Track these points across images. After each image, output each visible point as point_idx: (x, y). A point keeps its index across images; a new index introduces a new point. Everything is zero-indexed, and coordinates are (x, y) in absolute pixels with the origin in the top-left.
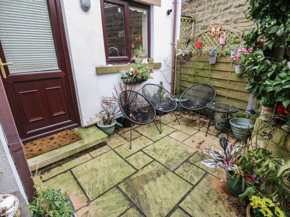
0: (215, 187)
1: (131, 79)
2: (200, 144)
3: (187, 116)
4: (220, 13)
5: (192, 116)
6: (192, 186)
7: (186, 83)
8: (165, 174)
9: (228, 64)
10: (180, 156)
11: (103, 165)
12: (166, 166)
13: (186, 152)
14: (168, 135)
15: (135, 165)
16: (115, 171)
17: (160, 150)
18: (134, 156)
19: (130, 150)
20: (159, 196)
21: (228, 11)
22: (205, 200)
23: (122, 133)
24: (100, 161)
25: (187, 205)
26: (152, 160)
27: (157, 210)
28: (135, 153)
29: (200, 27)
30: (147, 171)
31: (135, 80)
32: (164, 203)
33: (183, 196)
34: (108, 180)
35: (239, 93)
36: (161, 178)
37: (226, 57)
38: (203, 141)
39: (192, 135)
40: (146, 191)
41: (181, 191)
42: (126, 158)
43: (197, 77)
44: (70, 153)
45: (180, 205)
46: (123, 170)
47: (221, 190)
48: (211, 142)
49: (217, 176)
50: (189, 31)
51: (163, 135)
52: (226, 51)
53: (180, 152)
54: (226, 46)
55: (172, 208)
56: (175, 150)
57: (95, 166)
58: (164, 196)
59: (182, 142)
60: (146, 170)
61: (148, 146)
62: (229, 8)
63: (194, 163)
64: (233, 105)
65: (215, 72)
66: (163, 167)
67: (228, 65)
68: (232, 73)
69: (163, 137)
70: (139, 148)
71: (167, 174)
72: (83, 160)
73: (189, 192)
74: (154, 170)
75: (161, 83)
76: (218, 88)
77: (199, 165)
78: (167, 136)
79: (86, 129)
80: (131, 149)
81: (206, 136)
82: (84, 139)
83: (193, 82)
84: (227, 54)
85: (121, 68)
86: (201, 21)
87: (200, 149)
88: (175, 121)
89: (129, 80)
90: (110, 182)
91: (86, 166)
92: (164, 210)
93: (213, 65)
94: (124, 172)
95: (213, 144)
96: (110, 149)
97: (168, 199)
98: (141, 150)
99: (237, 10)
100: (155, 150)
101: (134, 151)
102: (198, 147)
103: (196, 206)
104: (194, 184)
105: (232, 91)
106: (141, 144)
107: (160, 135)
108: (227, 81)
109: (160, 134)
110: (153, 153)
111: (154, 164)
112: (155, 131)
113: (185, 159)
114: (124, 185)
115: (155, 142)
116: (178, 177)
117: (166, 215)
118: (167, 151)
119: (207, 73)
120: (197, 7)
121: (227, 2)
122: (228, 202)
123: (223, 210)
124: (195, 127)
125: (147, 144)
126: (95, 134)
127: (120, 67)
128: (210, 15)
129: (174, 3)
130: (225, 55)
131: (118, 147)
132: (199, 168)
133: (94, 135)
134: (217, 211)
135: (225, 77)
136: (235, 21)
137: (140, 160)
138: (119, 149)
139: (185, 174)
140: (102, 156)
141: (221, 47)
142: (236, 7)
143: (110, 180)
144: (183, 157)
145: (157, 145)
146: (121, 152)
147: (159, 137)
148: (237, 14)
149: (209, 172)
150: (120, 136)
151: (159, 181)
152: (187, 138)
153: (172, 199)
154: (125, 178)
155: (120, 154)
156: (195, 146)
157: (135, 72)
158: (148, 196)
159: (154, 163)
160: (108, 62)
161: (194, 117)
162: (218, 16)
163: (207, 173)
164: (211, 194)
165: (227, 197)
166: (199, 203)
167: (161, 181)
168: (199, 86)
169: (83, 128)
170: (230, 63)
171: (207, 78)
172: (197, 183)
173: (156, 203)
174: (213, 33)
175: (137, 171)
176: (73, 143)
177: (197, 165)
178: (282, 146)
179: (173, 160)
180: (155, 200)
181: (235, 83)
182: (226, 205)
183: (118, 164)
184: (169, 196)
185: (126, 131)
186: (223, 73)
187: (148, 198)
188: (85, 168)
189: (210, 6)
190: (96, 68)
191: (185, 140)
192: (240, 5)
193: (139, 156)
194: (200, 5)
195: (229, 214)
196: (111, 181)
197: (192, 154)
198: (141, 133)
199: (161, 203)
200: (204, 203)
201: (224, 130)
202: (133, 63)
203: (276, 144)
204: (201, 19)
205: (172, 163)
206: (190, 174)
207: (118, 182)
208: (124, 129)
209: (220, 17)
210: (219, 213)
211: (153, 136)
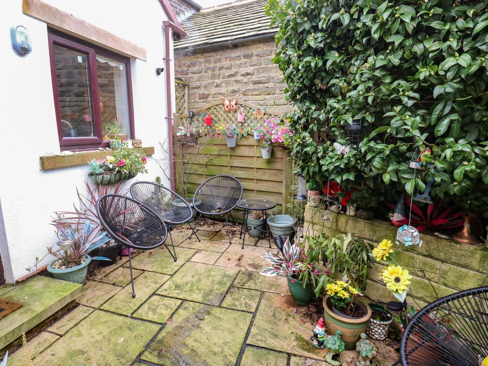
0: (278, 305)
1: (111, 176)
2: (239, 260)
3: (205, 228)
4: (224, 80)
5: (212, 226)
6: (252, 315)
7: (195, 177)
8: (210, 313)
9: (251, 147)
10: (220, 283)
11: (92, 340)
12: (206, 302)
13: (225, 276)
14: (189, 259)
15: (155, 318)
16: (122, 340)
17: (186, 285)
18: (146, 306)
19: (134, 300)
20: (215, 344)
21: (233, 79)
22: (274, 323)
23: (104, 278)
24: (80, 335)
25: (256, 338)
26: (180, 301)
27: (221, 362)
28: (145, 302)
29: (198, 95)
30: (180, 319)
31: (118, 177)
32: (226, 349)
33: (246, 331)
34: (115, 358)
35: (270, 184)
36: (206, 321)
37: (248, 139)
38: (242, 256)
39: (224, 252)
40: (193, 347)
41: (241, 325)
42: (133, 313)
43: (211, 167)
44: (8, 340)
45: (248, 342)
46: (136, 333)
47: (286, 305)
48: (252, 254)
49: (275, 292)
50: (181, 99)
51: (180, 262)
52: (247, 130)
53: (218, 278)
54: (246, 124)
55: (239, 351)
56: (210, 278)
57: (75, 346)
58: (221, 342)
59: (214, 263)
60: (178, 319)
61: (163, 284)
62: (234, 75)
63: (243, 286)
64: (268, 200)
65: (236, 158)
66: (202, 306)
67: (252, 149)
68: (258, 159)
69: (182, 264)
70: (149, 291)
71: (212, 312)
72: (39, 347)
73: (252, 322)
74: (191, 315)
75: (158, 179)
76: (244, 180)
77: (249, 286)
78: (188, 261)
79: (20, 286)
80: (134, 297)
81: (243, 248)
82: (29, 305)
83: (207, 175)
84: (248, 134)
85: (89, 157)
86: (198, 88)
87: (242, 266)
88: (190, 238)
89: (107, 177)
90: (121, 360)
91: (52, 355)
92: (229, 357)
93: (233, 149)
94: (139, 335)
95: (256, 256)
96: (92, 309)
97: (229, 342)
98: (154, 294)
99: (245, 79)
100: (177, 287)
101: (141, 298)
102: (239, 265)
103: (267, 334)
104: (253, 311)
105: (262, 182)
106: (150, 286)
107: (175, 263)
108: (253, 170)
109: (175, 261)
110: (177, 291)
111: (186, 306)
112: (165, 259)
113: (228, 284)
114: (151, 353)
115: (172, 276)
116: (230, 310)
117: (235, 362)
118: (197, 282)
119: (225, 161)
120: (189, 67)
121: (232, 68)
122: (298, 316)
123: (297, 325)
124: (222, 241)
125: (159, 281)
126: (50, 290)
127: (87, 156)
128: (210, 81)
129: (165, 60)
130: (246, 136)
131: (107, 301)
132: (251, 289)
133: (50, 292)
134: (291, 329)
135: (250, 164)
136: (244, 92)
137: (161, 308)
138: (110, 304)
139: (237, 303)
140: (79, 325)
141: (240, 124)
142: (243, 75)
143: (120, 356)
144: (225, 283)
145: (177, 278)
146: (117, 308)
147: (176, 266)
148: (246, 83)
149: (265, 290)
150: (100, 283)
151: (206, 326)
152: (219, 257)
153: (233, 340)
154: (146, 343)
155: (117, 311)
156: (235, 265)
157: (119, 163)
158: (198, 351)
159: (186, 304)
160: (64, 146)
161: (216, 227)
162: (222, 83)
163: (263, 293)
164: (277, 315)
165: (295, 310)
166: (269, 330)
167: (208, 324)
168: (216, 180)
169: (12, 285)
170: (253, 146)
171: (226, 168)
172: (257, 309)
173: (215, 354)
174: (227, 107)
175: (163, 325)
176: (6, 318)
177: (248, 288)
178: (335, 229)
179: (212, 291)
180: (211, 351)
181: (264, 171)
182: (298, 319)
183: (121, 328)
184: (229, 338)
185: (108, 272)
186: (247, 158)
187: (200, 353)
188: (53, 357)
189: (209, 68)
190: (41, 158)
191: (217, 260)
192: (248, 74)
193: (156, 303)
194: (194, 64)
195: (304, 327)
196: (123, 357)
197: (235, 276)
198: (142, 269)
199: (222, 352)
200: (274, 327)
201: (261, 236)
202: (107, 148)
203: (329, 228)
204: (198, 84)
205: (213, 296)
206: (243, 301)
207: (137, 353)
208: (103, 270)
209: (224, 85)
210: (294, 330)
211: (164, 268)
